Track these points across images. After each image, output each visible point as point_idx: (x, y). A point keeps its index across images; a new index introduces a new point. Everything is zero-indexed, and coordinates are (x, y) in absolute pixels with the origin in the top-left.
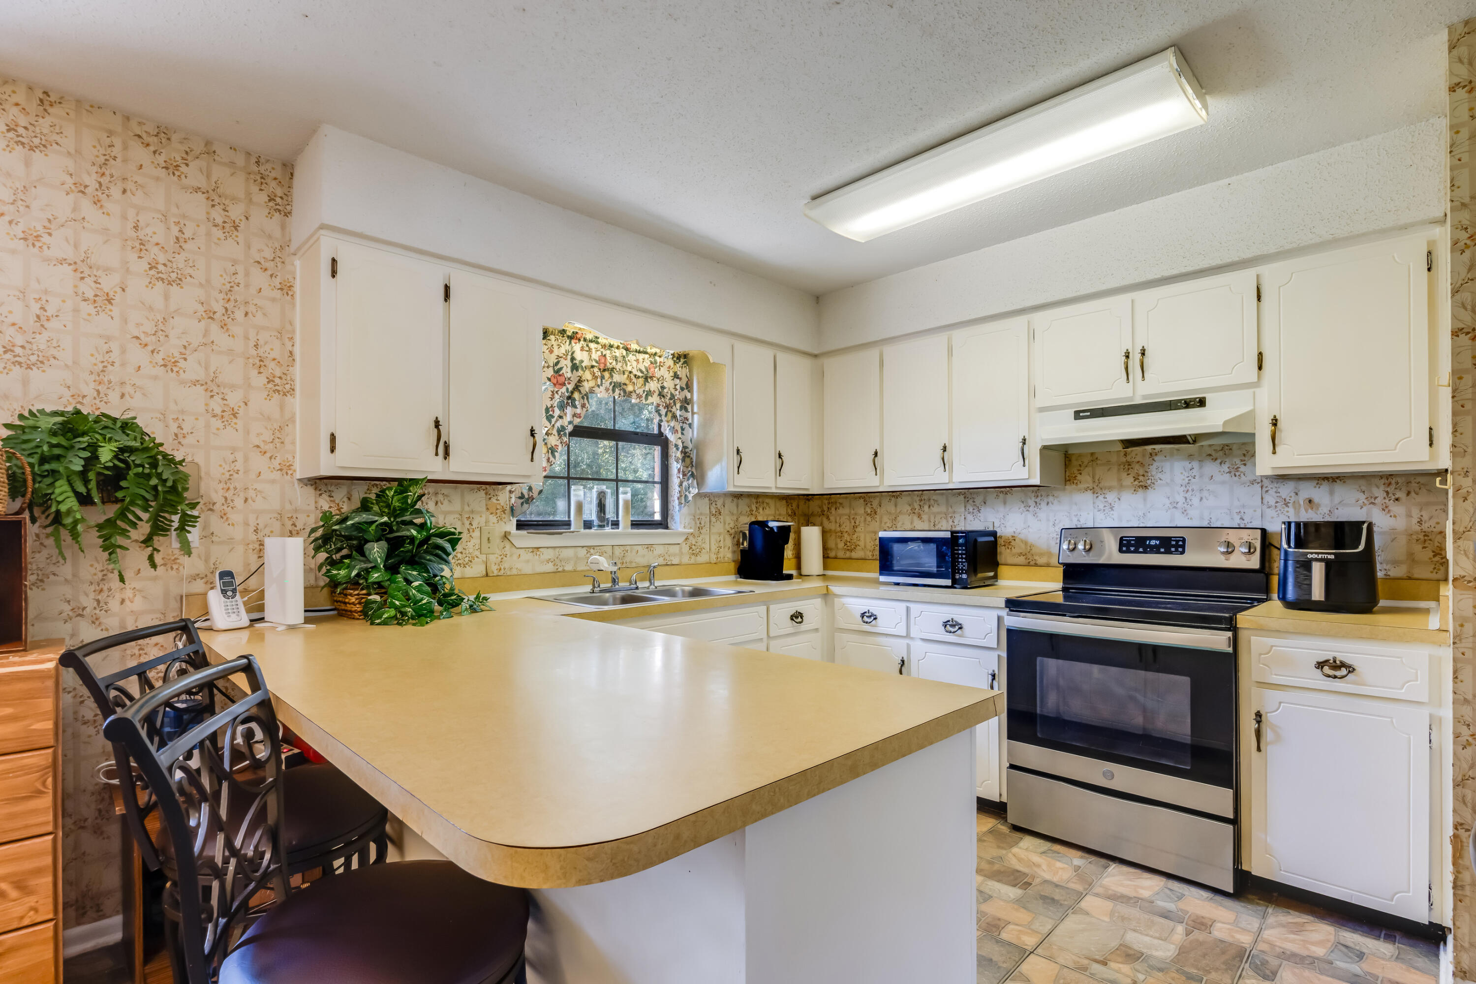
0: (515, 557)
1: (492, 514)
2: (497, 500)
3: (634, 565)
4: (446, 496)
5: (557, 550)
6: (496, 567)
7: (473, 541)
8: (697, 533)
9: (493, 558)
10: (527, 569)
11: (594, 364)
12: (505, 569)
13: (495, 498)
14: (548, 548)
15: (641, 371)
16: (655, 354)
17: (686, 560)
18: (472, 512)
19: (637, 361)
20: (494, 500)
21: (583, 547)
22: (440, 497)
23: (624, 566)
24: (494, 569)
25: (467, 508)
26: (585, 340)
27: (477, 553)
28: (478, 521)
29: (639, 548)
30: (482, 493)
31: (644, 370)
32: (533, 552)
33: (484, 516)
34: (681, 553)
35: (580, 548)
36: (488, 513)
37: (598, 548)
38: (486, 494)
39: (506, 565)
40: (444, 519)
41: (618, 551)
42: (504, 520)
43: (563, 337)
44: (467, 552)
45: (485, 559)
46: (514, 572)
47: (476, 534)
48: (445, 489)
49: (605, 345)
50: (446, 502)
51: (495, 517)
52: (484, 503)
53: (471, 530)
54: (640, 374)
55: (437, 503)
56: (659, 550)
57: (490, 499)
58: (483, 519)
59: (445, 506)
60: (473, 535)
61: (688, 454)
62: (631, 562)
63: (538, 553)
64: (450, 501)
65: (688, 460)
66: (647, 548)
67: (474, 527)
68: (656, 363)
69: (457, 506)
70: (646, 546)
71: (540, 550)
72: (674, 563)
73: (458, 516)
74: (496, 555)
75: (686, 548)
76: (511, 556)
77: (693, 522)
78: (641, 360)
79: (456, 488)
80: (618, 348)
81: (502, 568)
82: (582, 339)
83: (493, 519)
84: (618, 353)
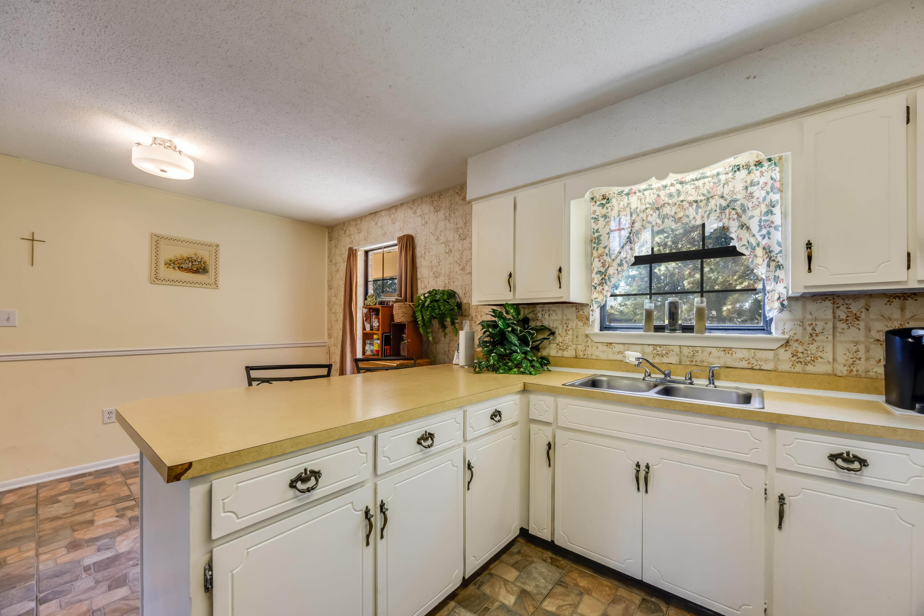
0: (594, 348)
1: (579, 320)
2: (583, 312)
3: (705, 364)
4: (554, 311)
5: (627, 345)
6: (582, 353)
7: (568, 337)
8: (807, 339)
9: (580, 347)
10: (603, 356)
11: (648, 206)
12: (587, 355)
13: (582, 311)
14: (618, 344)
15: (704, 195)
16: (718, 174)
17: (785, 366)
18: (568, 320)
19: (697, 188)
20: (581, 312)
21: (649, 345)
22: (551, 312)
23: (694, 363)
24: (581, 354)
25: (565, 318)
26: (639, 191)
27: (571, 344)
28: (572, 325)
29: (713, 350)
30: (574, 309)
31: (705, 192)
32: (607, 345)
33: (575, 322)
34: (777, 359)
35: (647, 346)
36: (577, 320)
37: (665, 347)
38: (576, 309)
39: (588, 352)
40: (553, 324)
41: (686, 351)
42: (587, 324)
43: (622, 196)
44: (565, 343)
45: (575, 348)
46: (594, 357)
47: (570, 332)
48: (553, 307)
49: (659, 188)
50: (554, 314)
51: (581, 323)
52: (575, 314)
53: (567, 330)
54: (702, 198)
55: (549, 315)
56: (740, 354)
57: (579, 311)
58: (574, 325)
59: (554, 317)
60: (569, 333)
61: (773, 258)
62: (702, 362)
63: (611, 347)
64: (556, 314)
65: (773, 264)
66: (724, 351)
67: (569, 328)
68: (719, 181)
69: (559, 316)
70: (723, 349)
71: (612, 344)
72: (763, 368)
73: (560, 322)
74: (582, 346)
75: (784, 355)
76: (592, 347)
77: (800, 329)
78: (701, 186)
79: (559, 306)
80: (672, 185)
81: (586, 354)
82: (637, 192)
83: (580, 324)
84: (673, 190)
